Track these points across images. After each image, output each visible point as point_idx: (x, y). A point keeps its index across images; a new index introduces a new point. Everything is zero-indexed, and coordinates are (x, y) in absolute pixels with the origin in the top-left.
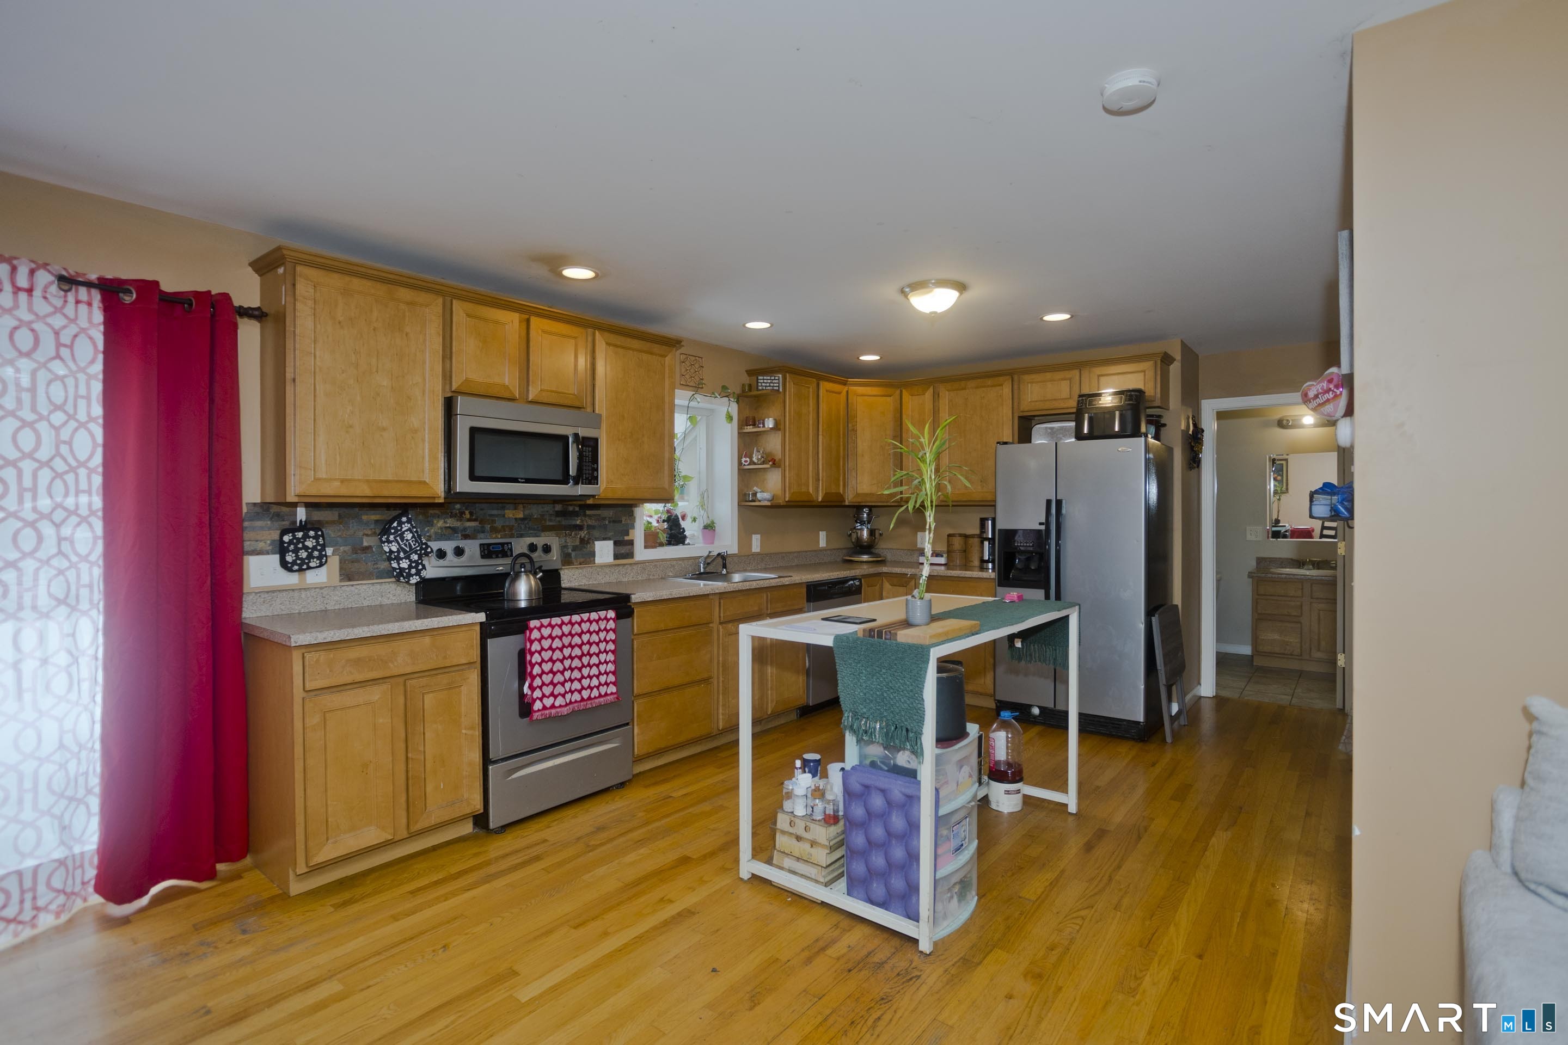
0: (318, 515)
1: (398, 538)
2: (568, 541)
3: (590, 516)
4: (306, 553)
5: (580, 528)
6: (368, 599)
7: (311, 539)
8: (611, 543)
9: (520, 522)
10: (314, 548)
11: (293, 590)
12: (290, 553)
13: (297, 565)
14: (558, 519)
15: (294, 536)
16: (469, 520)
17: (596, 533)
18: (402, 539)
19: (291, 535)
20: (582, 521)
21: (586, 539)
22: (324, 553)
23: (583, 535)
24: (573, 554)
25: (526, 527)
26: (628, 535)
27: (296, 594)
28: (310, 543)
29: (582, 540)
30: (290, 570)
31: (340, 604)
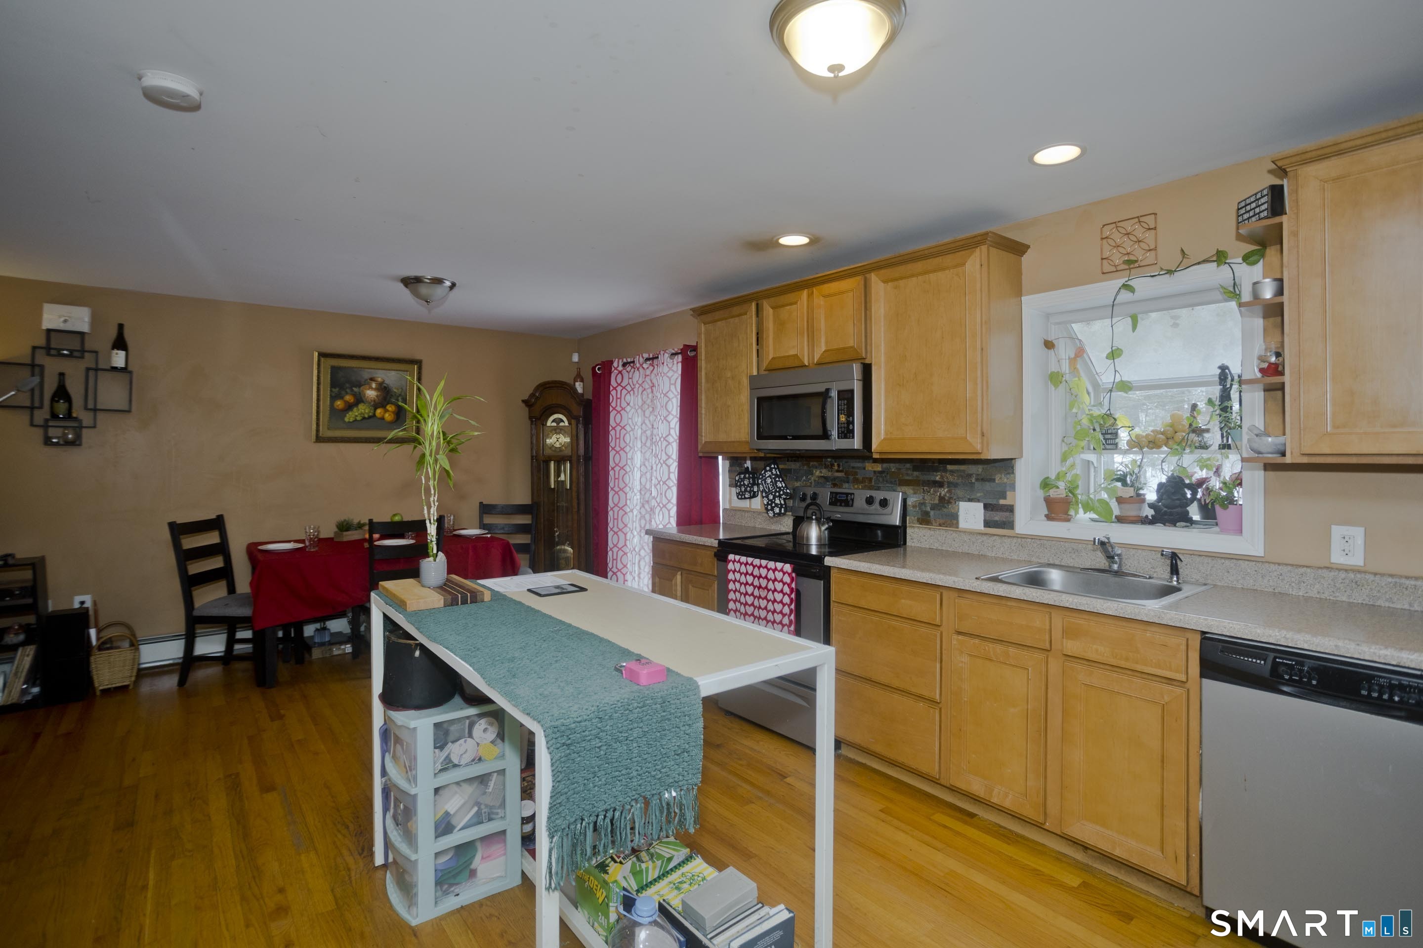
2: (926, 498)
3: (952, 472)
4: (745, 488)
5: (940, 485)
7: (747, 480)
8: (981, 505)
9: (878, 475)
10: (748, 486)
13: (741, 495)
14: (916, 473)
15: (740, 477)
16: (838, 471)
17: (959, 492)
18: (765, 482)
20: (942, 477)
21: (947, 498)
22: (753, 489)
23: (943, 493)
24: (932, 513)
25: (883, 480)
26: (1005, 498)
27: (744, 514)
28: (746, 482)
29: (941, 499)
30: (738, 498)
31: (761, 525)
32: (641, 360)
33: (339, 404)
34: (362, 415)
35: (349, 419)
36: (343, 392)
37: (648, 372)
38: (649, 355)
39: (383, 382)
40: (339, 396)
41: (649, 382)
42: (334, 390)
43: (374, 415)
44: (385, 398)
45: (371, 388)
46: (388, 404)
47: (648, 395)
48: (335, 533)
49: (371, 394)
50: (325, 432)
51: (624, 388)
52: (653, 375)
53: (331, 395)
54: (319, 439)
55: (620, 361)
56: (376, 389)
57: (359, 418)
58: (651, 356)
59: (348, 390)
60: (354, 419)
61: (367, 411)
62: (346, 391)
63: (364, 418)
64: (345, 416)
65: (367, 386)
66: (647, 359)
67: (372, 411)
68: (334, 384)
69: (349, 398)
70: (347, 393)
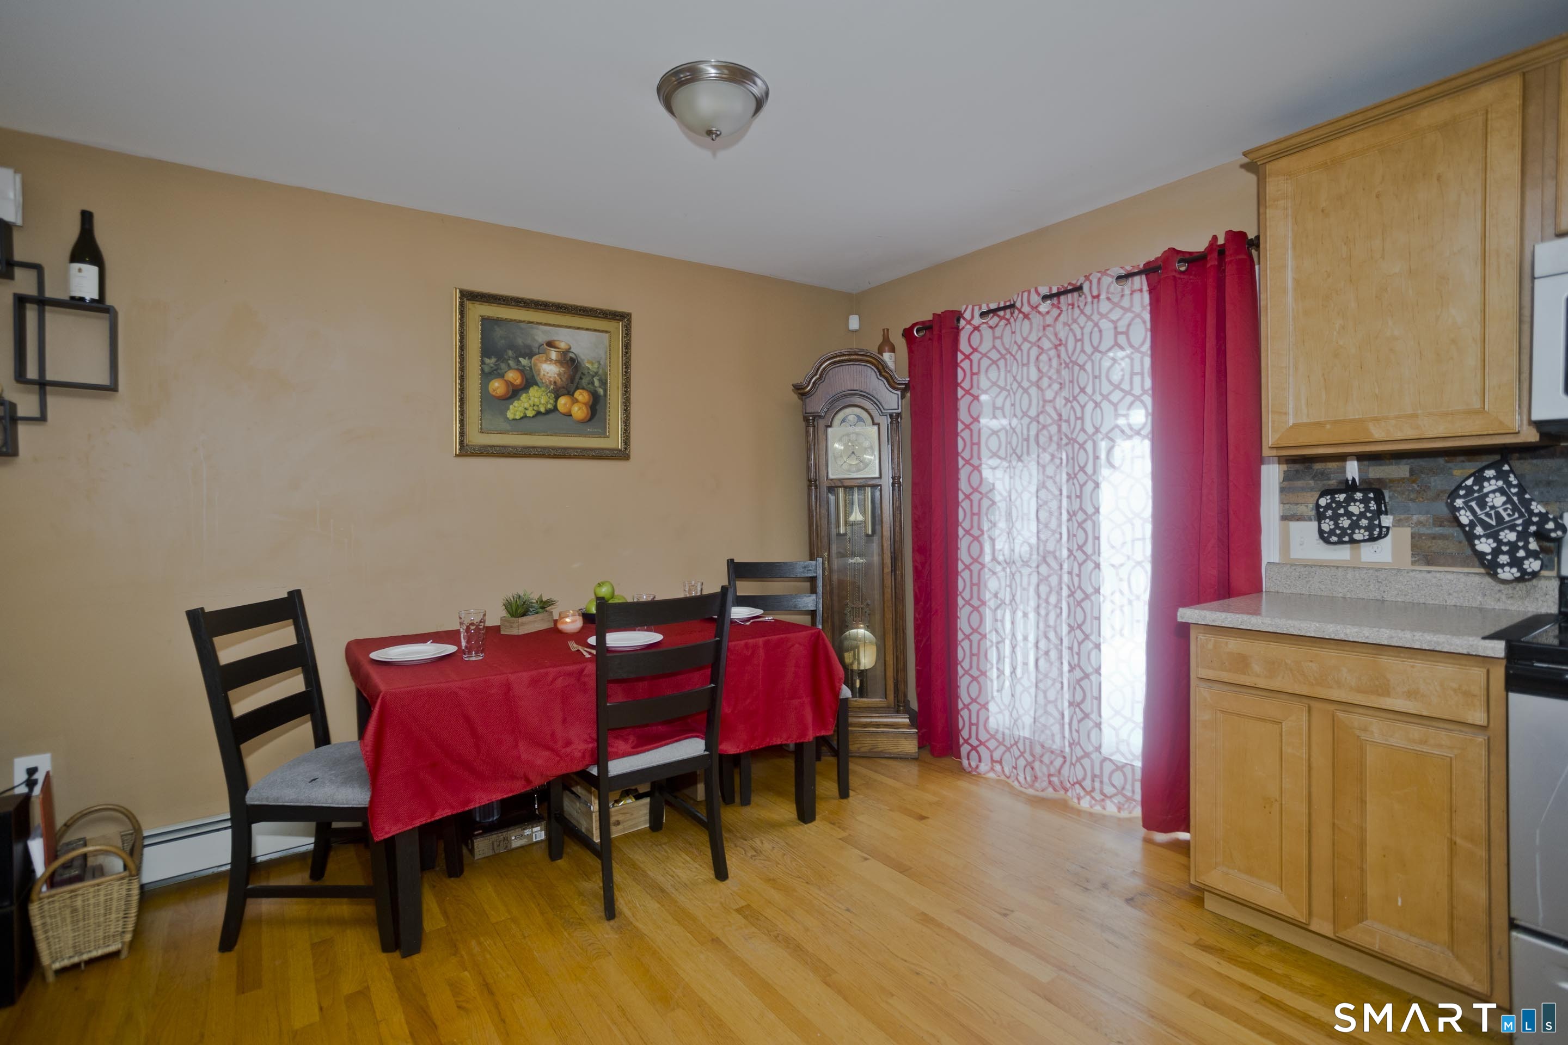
0: (1377, 472)
1: (1473, 504)
4: (1349, 522)
6: (1456, 595)
7: (1358, 504)
10: (1362, 515)
11: (1338, 567)
12: (1327, 521)
13: (1336, 535)
15: (1333, 500)
19: (1329, 497)
22: (1376, 522)
27: (1340, 573)
28: (1355, 509)
30: (1327, 541)
31: (1405, 595)
32: (1035, 299)
33: (497, 387)
34: (536, 408)
35: (515, 415)
36: (503, 366)
37: (1049, 319)
38: (1051, 289)
39: (568, 350)
40: (496, 373)
41: (1053, 338)
42: (487, 361)
43: (555, 408)
44: (572, 379)
45: (549, 360)
46: (577, 388)
47: (1050, 360)
48: (503, 619)
49: (549, 370)
50: (476, 438)
51: (985, 355)
52: (1059, 326)
53: (482, 370)
54: (466, 450)
55: (976, 308)
56: (558, 362)
57: (530, 413)
58: (1055, 291)
59: (511, 362)
60: (522, 415)
61: (543, 401)
62: (509, 365)
63: (539, 413)
64: (508, 409)
65: (543, 357)
66: (1045, 298)
67: (552, 401)
68: (486, 351)
69: (513, 376)
70: (510, 368)
